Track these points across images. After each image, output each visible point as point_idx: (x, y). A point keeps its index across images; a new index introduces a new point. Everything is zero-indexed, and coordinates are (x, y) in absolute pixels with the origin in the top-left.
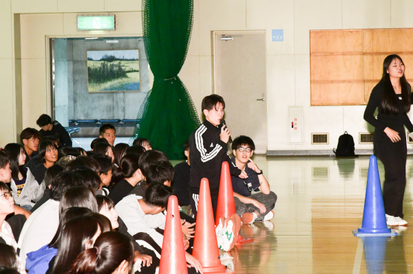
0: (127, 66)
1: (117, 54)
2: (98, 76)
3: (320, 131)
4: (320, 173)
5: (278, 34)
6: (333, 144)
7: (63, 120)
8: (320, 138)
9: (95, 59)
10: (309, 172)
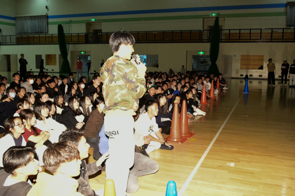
0: (207, 61)
1: (206, 59)
2: (202, 62)
3: (242, 74)
4: (241, 82)
5: (235, 56)
6: (244, 76)
7: (196, 70)
8: (242, 75)
9: (202, 59)
10: (239, 82)
